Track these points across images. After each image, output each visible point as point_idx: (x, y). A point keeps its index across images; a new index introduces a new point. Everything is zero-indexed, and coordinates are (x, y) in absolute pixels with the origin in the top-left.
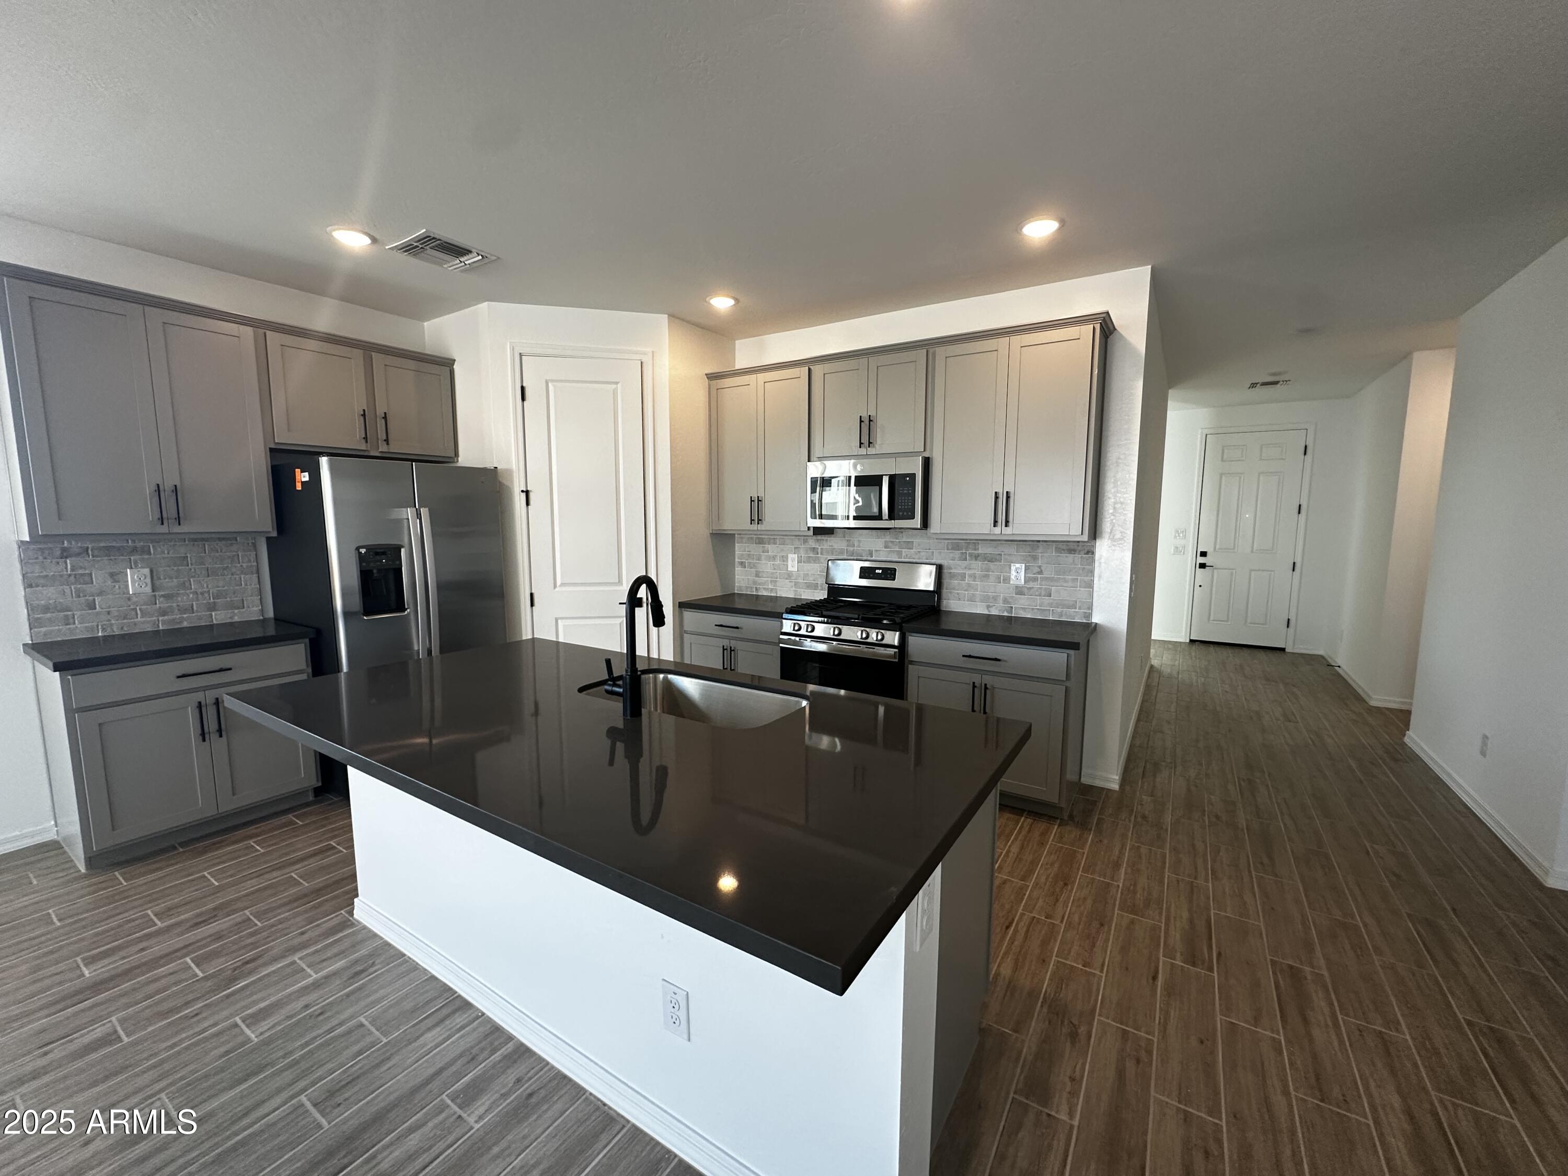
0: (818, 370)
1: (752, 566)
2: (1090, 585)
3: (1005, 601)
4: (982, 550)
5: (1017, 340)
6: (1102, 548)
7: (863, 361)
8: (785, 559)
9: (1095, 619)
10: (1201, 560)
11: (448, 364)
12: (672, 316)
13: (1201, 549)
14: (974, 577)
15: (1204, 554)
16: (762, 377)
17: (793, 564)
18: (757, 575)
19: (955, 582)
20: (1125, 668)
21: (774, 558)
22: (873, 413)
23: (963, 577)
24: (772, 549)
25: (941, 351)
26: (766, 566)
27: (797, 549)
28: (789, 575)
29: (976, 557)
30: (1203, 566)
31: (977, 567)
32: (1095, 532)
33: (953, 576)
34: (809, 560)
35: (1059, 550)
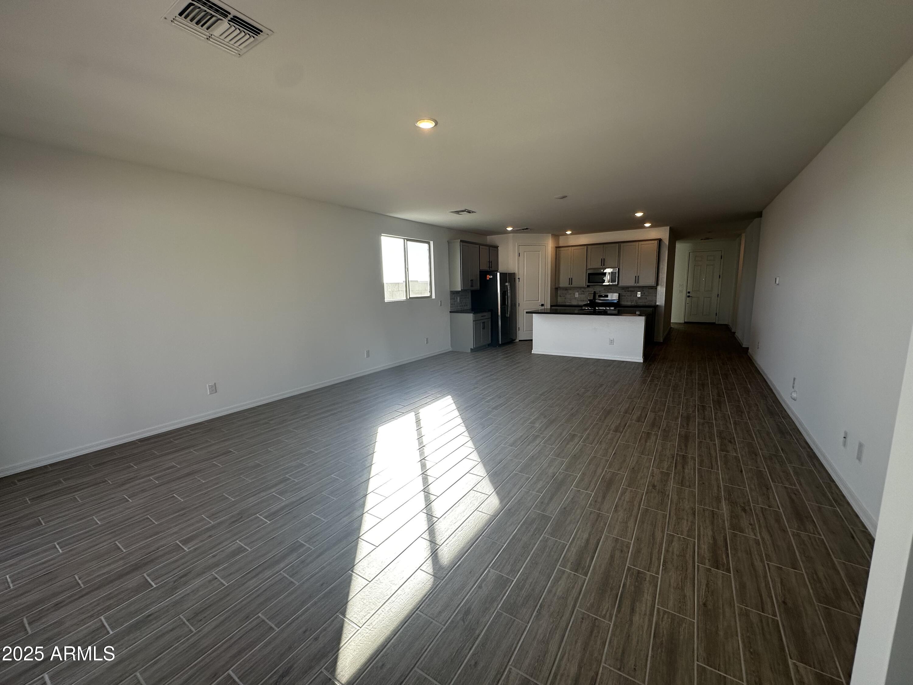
0: (589, 247)
1: (564, 296)
2: (656, 296)
3: (636, 301)
4: (630, 289)
5: (640, 243)
6: (659, 288)
7: (602, 246)
8: (574, 294)
9: (657, 304)
10: (688, 294)
11: (497, 247)
12: (552, 235)
13: (688, 291)
14: (628, 296)
15: (689, 292)
16: (573, 248)
17: (577, 295)
18: (565, 299)
19: (623, 297)
20: (664, 314)
21: (571, 294)
22: (604, 257)
23: (625, 296)
24: (570, 292)
25: (622, 244)
26: (568, 296)
27: (578, 292)
28: (576, 298)
29: (629, 291)
30: (689, 296)
31: (629, 293)
32: (657, 284)
33: (622, 296)
34: (582, 294)
35: (649, 289)
